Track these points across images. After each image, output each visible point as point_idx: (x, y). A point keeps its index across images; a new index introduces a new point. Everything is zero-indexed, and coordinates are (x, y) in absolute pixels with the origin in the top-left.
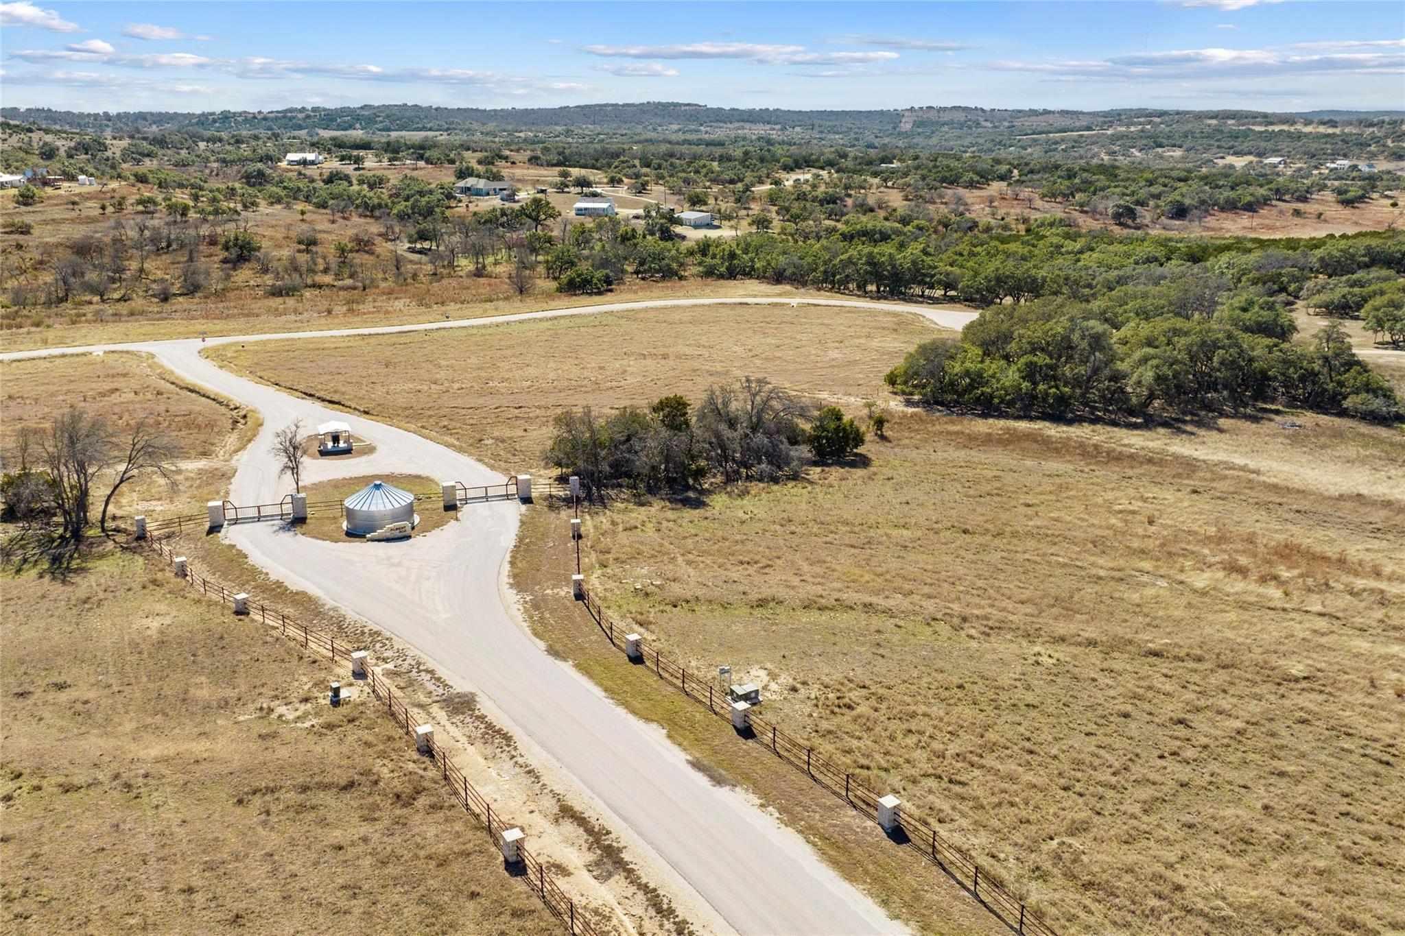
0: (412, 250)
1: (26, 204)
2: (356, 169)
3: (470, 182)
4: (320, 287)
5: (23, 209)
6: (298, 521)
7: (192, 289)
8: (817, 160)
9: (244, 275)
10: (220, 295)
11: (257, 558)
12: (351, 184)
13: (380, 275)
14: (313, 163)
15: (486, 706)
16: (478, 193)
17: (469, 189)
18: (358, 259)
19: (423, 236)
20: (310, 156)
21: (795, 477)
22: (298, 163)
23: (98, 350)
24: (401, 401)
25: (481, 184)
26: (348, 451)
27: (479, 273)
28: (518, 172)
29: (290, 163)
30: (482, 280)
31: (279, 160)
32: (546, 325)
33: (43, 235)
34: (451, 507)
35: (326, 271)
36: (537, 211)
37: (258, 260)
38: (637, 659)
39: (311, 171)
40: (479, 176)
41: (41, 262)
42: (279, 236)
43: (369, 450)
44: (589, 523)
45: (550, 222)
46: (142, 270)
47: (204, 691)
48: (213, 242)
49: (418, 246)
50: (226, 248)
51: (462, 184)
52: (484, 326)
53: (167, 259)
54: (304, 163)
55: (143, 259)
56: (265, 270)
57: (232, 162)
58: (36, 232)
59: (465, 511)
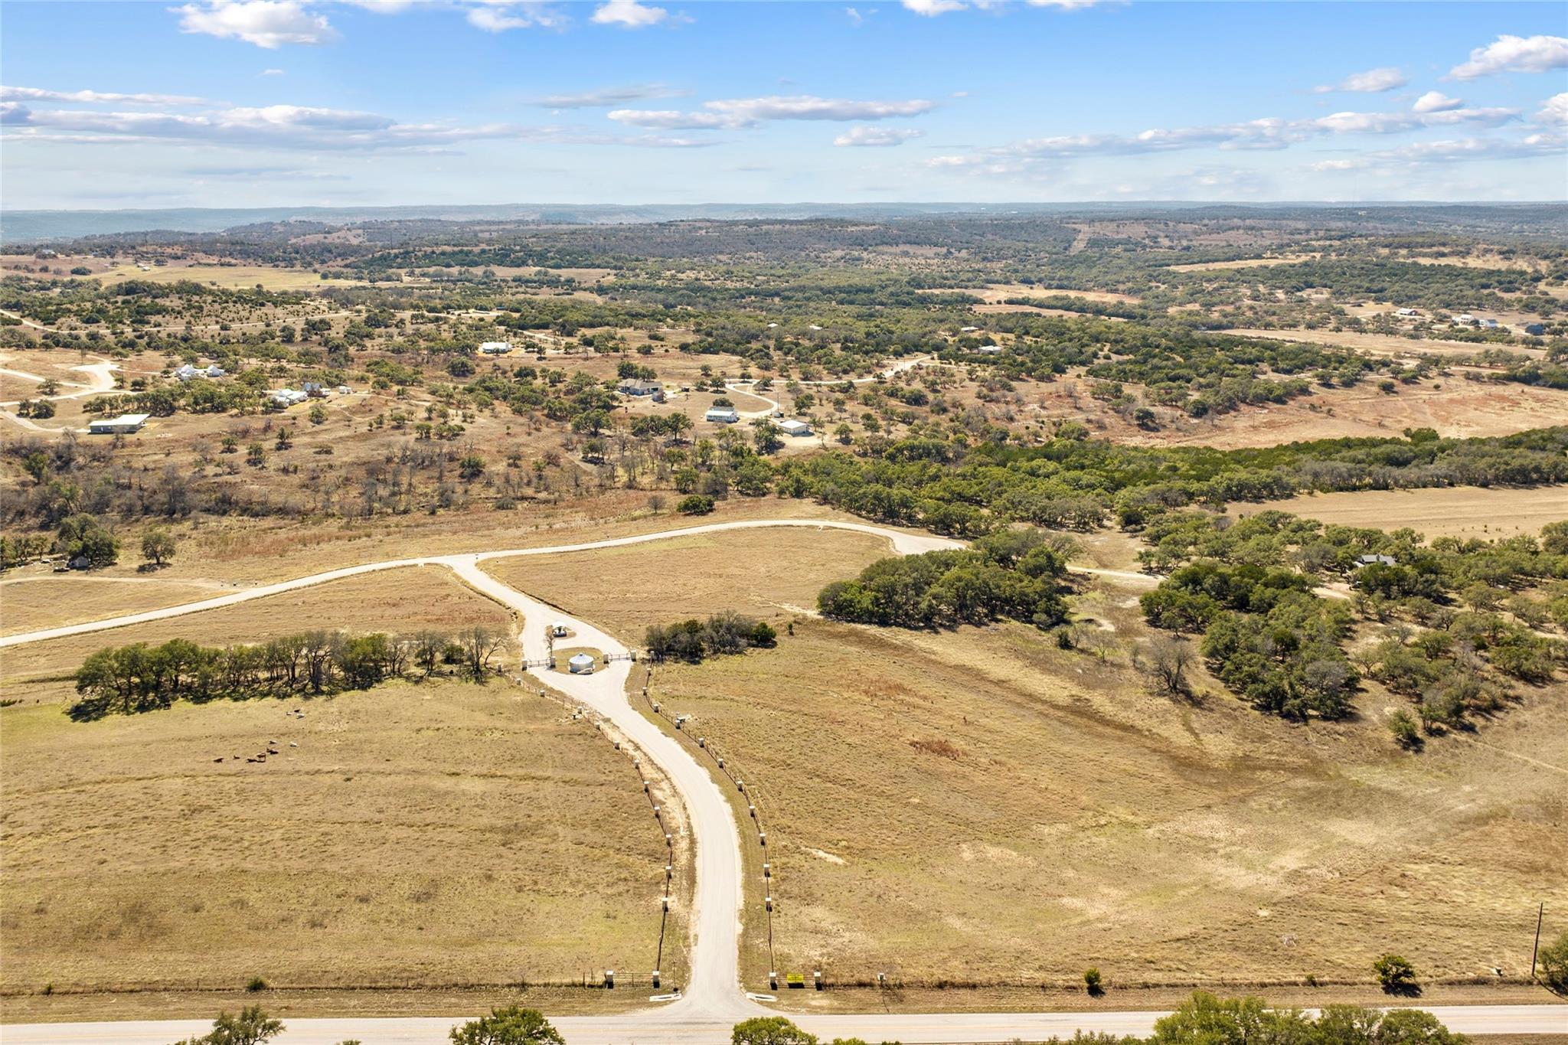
0: (585, 460)
1: (319, 423)
2: (539, 359)
3: (630, 382)
4: (527, 499)
5: (318, 427)
6: (553, 667)
7: (446, 503)
8: (926, 344)
9: (476, 488)
10: (465, 507)
11: (542, 679)
12: (535, 378)
13: (565, 488)
14: (504, 352)
15: (613, 721)
16: (635, 392)
17: (628, 389)
18: (549, 472)
19: (593, 449)
20: (502, 346)
21: (740, 653)
22: (492, 352)
23: (421, 561)
24: (585, 605)
25: (638, 385)
26: (564, 635)
27: (631, 485)
28: (668, 363)
29: (485, 352)
30: (631, 492)
31: (476, 347)
32: (664, 546)
33: (342, 455)
34: (606, 662)
35: (529, 484)
36: (677, 423)
37: (484, 475)
38: (657, 711)
39: (502, 361)
40: (636, 377)
41: (347, 479)
42: (494, 450)
43: (573, 635)
44: (656, 669)
45: (686, 430)
46: (410, 485)
47: (539, 715)
48: (452, 459)
50: (462, 465)
51: (623, 383)
52: (629, 545)
53: (426, 474)
54: (497, 352)
55: (412, 474)
56: (489, 484)
57: (439, 350)
58: (335, 452)
59: (611, 664)
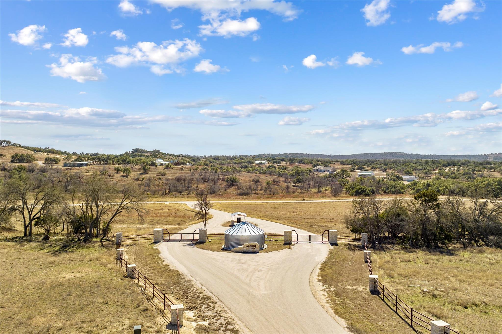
0: (294, 186)
1: (167, 169)
2: (278, 166)
3: (318, 167)
4: (258, 194)
7: (212, 193)
8: (458, 163)
9: (232, 190)
10: (221, 195)
12: (275, 169)
13: (281, 192)
14: (264, 164)
16: (321, 171)
17: (317, 170)
18: (273, 187)
19: (298, 181)
20: (263, 162)
22: (259, 164)
23: (167, 203)
25: (322, 168)
27: (319, 192)
28: (336, 166)
29: (256, 164)
30: (320, 194)
31: (253, 163)
33: (169, 176)
34: (287, 244)
35: (261, 190)
36: (343, 174)
37: (237, 185)
39: (263, 166)
40: (321, 166)
41: (165, 184)
42: (247, 179)
46: (197, 187)
48: (223, 180)
49: (297, 185)
50: (227, 181)
51: (315, 168)
53: (206, 184)
54: (261, 163)
55: (199, 184)
56: (239, 189)
57: (238, 163)
58: (167, 175)
59: (295, 245)
